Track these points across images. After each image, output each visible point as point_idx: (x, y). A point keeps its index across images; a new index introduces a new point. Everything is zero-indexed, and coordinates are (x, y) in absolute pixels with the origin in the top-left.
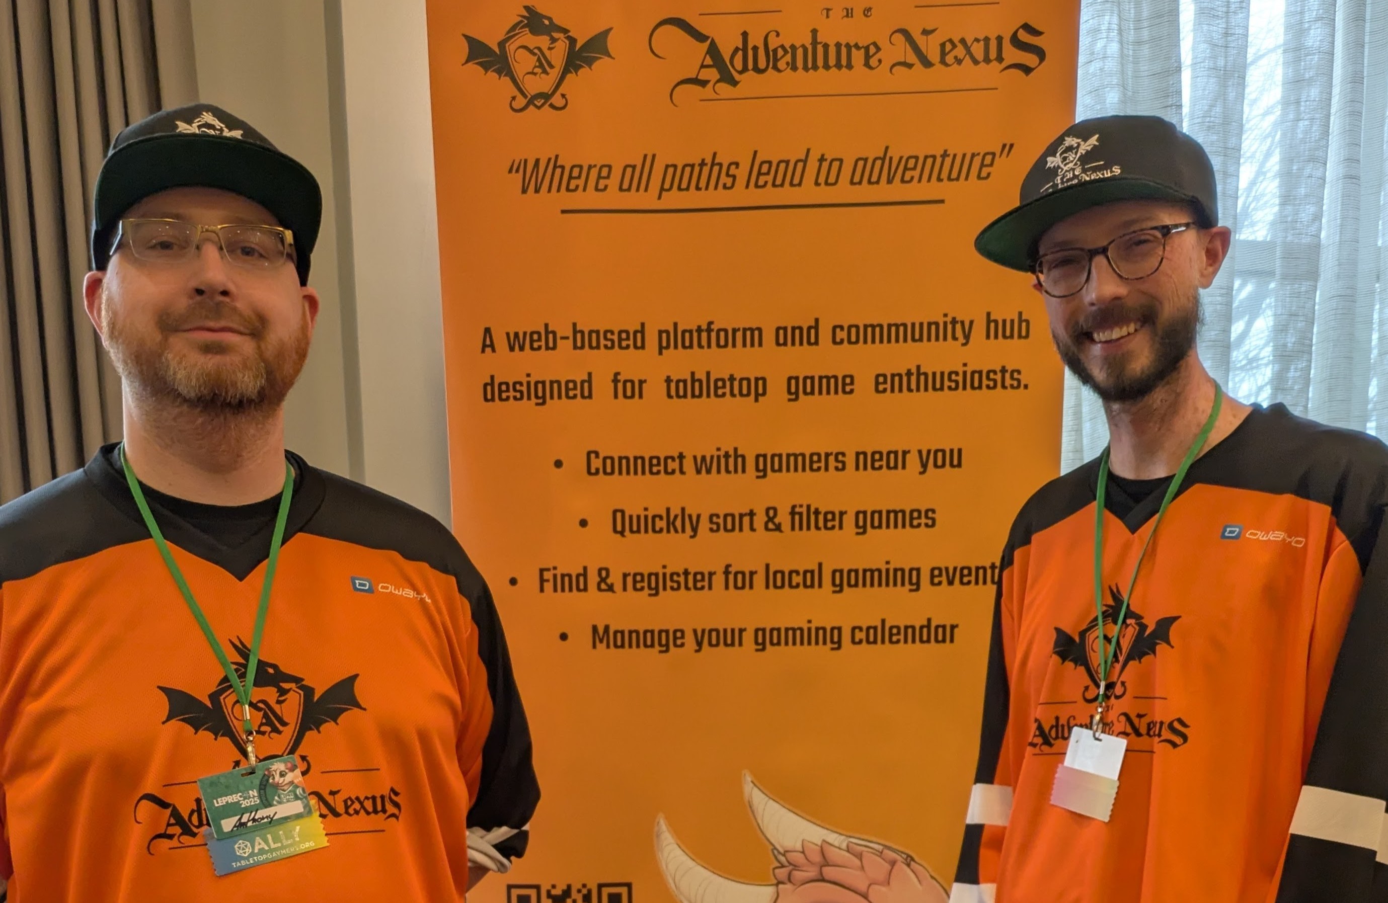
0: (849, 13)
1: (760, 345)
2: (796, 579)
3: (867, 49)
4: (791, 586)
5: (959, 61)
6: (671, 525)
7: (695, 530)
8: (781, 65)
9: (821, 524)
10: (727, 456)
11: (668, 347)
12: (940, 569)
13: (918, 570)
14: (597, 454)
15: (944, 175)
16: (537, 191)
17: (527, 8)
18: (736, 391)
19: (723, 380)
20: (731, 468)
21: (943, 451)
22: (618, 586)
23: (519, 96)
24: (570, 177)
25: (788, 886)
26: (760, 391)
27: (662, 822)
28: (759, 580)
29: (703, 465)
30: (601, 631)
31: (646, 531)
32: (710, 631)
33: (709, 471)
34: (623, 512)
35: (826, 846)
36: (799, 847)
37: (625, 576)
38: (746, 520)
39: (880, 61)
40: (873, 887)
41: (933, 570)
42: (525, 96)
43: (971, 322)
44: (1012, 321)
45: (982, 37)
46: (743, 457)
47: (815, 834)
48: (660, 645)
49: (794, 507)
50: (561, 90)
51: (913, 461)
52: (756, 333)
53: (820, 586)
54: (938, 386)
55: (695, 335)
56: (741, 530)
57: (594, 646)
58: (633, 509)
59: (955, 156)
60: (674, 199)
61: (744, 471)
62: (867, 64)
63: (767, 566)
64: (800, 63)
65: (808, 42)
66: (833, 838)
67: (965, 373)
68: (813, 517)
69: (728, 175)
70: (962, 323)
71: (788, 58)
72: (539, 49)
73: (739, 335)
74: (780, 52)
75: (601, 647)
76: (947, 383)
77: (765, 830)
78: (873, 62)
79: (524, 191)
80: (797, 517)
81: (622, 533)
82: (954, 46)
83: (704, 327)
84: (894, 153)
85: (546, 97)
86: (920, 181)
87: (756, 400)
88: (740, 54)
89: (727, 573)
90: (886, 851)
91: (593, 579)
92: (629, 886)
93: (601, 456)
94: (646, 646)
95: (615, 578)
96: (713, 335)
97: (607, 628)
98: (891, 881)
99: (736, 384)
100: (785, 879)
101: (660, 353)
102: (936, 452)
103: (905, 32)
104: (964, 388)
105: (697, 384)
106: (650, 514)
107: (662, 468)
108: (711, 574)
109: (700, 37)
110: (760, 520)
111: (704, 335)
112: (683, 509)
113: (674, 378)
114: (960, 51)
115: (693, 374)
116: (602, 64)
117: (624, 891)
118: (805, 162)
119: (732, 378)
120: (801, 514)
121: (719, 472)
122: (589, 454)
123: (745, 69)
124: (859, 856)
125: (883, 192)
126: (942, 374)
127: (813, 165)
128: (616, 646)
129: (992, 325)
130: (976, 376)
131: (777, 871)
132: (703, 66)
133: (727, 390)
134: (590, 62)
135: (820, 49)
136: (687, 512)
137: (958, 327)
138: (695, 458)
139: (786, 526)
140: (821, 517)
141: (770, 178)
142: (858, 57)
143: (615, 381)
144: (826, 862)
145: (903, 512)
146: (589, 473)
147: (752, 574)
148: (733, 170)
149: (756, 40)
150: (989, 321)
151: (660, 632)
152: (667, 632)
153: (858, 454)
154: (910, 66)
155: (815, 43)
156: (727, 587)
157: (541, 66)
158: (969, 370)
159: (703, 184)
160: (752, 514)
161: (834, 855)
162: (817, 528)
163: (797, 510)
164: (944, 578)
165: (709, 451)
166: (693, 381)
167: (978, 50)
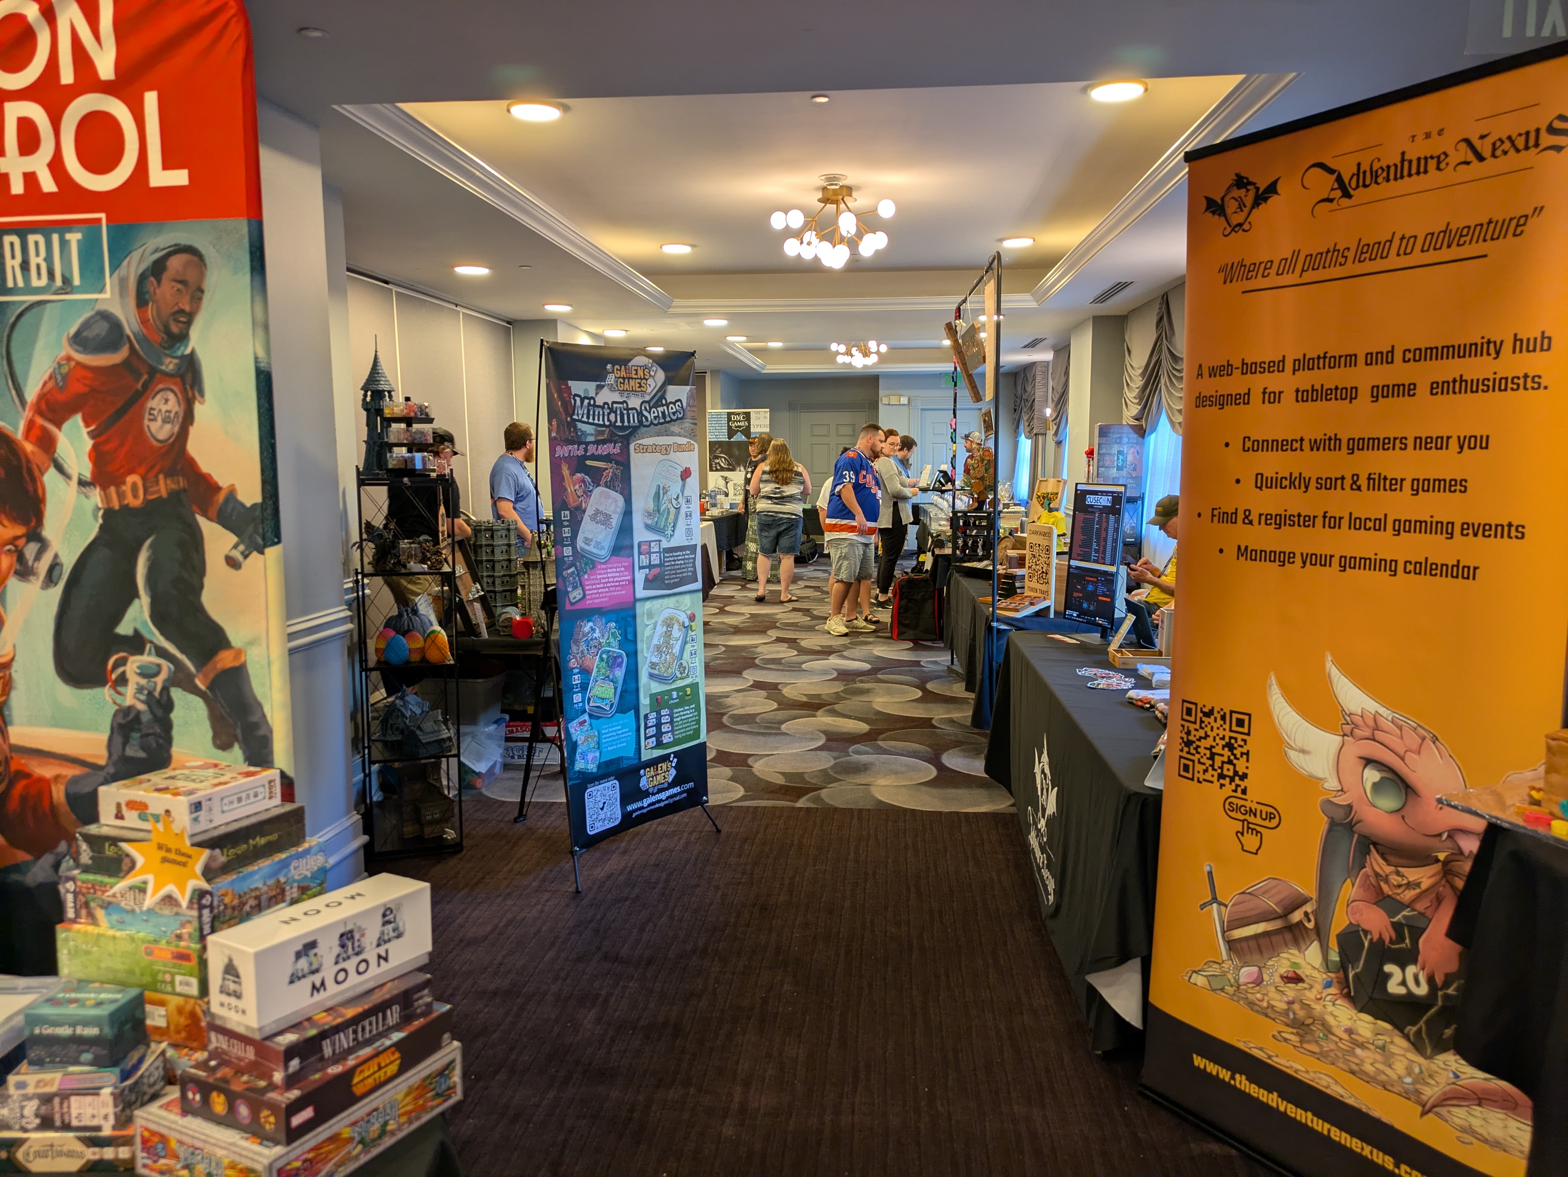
0: (1428, 136)
1: (1355, 365)
2: (1370, 524)
3: (1439, 157)
4: (1365, 529)
5: (1505, 153)
6: (1292, 483)
7: (1307, 487)
8: (1380, 180)
9: (1387, 487)
10: (1330, 439)
11: (1299, 369)
12: (1468, 524)
13: (1453, 523)
14: (1249, 438)
15: (1488, 237)
16: (1231, 281)
17: (1237, 175)
18: (1339, 397)
19: (1331, 390)
20: (1332, 447)
21: (1476, 437)
22: (1255, 522)
23: (1228, 227)
24: (1249, 271)
25: (1350, 739)
26: (1354, 396)
27: (1273, 678)
28: (1345, 523)
29: (1315, 445)
30: (1243, 549)
31: (1276, 487)
32: (1312, 555)
33: (1318, 449)
34: (1262, 475)
35: (1377, 715)
36: (1359, 712)
37: (1260, 515)
38: (1339, 482)
39: (1447, 164)
40: (1408, 753)
41: (1463, 524)
42: (1230, 226)
43: (1502, 342)
44: (1535, 339)
45: (1523, 131)
46: (1340, 440)
47: (1371, 706)
48: (1280, 561)
49: (1370, 474)
50: (1249, 220)
51: (1454, 444)
52: (1353, 358)
53: (1385, 530)
54: (1474, 389)
55: (1316, 361)
56: (1335, 489)
57: (1238, 559)
58: (1269, 473)
59: (1497, 222)
60: (1309, 276)
61: (1340, 449)
62: (1438, 168)
63: (1351, 514)
64: (1392, 176)
65: (1398, 160)
66: (1382, 711)
67: (1495, 379)
68: (1382, 482)
69: (1343, 256)
70: (1495, 343)
71: (1385, 174)
72: (1240, 197)
73: (1343, 359)
74: (1380, 171)
75: (1242, 559)
76: (1481, 387)
77: (1337, 694)
78: (1442, 166)
79: (1225, 283)
80: (1372, 481)
81: (1261, 488)
82: (1502, 142)
83: (1322, 355)
84: (1453, 227)
85: (1240, 225)
86: (1470, 243)
87: (1351, 402)
88: (1355, 177)
89: (1325, 517)
90: (1419, 729)
91: (1241, 516)
92: (1249, 715)
93: (1252, 439)
94: (1270, 561)
95: (1254, 517)
96: (1327, 360)
97: (1246, 548)
98: (1422, 751)
99: (1339, 391)
100: (1348, 733)
101: (1294, 374)
102: (1470, 437)
103: (1467, 141)
104: (1494, 390)
105: (1315, 393)
106: (1279, 476)
107: (1289, 447)
108: (1315, 517)
109: (1331, 171)
110: (1348, 482)
111: (1321, 361)
112: (1300, 474)
113: (1301, 389)
114: (1507, 145)
115: (1313, 386)
116: (1274, 200)
117: (1246, 718)
118: (1391, 241)
119: (1337, 388)
120: (1374, 479)
121: (1324, 450)
122: (1245, 438)
123: (1358, 186)
124: (1400, 728)
125: (1445, 254)
126: (1478, 380)
127: (1396, 242)
128: (1251, 559)
129: (1518, 343)
130: (1503, 381)
131: (1344, 726)
132: (1332, 189)
133: (1333, 396)
134: (1265, 200)
135: (1406, 164)
136: (1303, 476)
137: (1492, 345)
138: (1310, 440)
139: (1364, 487)
140: (1388, 482)
141: (1368, 255)
142: (1432, 164)
143: (1264, 393)
144: (1377, 728)
145: (1445, 480)
146: (1244, 450)
147: (1341, 518)
148: (1346, 253)
149: (1365, 167)
150: (1515, 340)
151: (1280, 553)
152: (1284, 553)
153: (1416, 438)
154: (1468, 163)
155: (1403, 161)
156: (1324, 527)
157: (1240, 208)
158: (1498, 377)
159: (1327, 265)
160: (1343, 478)
161: (1382, 722)
162: (1385, 490)
163: (1372, 476)
164: (1471, 531)
165: (1319, 436)
166: (1313, 390)
167: (1520, 142)
